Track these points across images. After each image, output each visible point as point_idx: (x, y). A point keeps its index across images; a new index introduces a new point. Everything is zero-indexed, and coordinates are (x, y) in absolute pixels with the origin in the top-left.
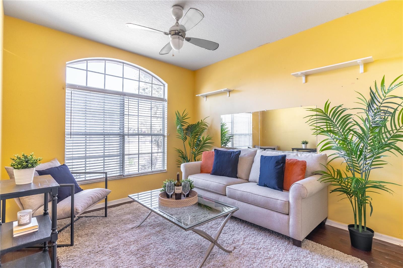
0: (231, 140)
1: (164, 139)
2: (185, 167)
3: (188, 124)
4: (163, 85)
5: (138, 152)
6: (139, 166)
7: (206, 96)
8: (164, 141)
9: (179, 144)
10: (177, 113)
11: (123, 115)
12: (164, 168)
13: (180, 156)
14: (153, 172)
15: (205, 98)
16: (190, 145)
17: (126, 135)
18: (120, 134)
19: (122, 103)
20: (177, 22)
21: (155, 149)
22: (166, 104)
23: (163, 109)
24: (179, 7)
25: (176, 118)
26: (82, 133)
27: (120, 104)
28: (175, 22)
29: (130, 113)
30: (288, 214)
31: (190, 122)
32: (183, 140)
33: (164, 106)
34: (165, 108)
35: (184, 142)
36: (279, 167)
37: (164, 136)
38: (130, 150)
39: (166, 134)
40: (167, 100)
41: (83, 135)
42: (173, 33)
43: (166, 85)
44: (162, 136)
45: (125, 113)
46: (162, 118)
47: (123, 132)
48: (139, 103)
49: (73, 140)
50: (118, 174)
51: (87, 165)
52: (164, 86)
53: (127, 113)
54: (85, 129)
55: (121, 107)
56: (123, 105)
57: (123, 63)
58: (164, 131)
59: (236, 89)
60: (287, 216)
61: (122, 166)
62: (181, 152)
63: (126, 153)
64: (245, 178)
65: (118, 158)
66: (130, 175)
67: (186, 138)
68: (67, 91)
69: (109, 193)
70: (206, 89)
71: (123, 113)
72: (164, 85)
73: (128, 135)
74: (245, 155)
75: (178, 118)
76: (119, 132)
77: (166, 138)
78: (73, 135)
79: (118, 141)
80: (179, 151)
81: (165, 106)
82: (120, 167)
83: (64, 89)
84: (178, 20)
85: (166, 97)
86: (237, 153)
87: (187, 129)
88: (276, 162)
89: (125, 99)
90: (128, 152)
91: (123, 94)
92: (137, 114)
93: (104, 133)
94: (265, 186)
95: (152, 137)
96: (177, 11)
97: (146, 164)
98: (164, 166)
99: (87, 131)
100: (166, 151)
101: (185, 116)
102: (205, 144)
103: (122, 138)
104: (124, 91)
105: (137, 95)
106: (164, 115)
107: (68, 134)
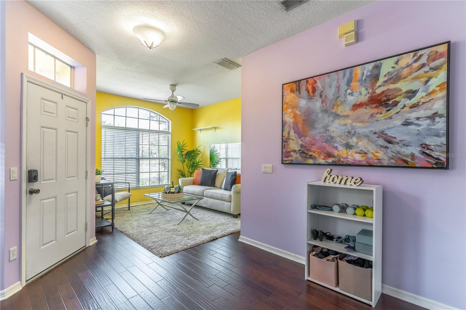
0: (220, 162)
1: (168, 162)
2: (182, 180)
3: (188, 151)
4: (167, 121)
5: (149, 171)
6: (150, 182)
7: (201, 130)
8: (168, 163)
9: (179, 165)
10: (178, 143)
11: (139, 145)
12: (168, 183)
13: (180, 174)
14: (160, 185)
15: (200, 131)
16: (187, 166)
17: (141, 159)
18: (137, 158)
19: (138, 136)
20: (173, 94)
21: (162, 169)
22: (170, 136)
23: (168, 139)
24: (174, 86)
25: (177, 146)
26: (111, 158)
27: (137, 137)
28: (172, 94)
29: (143, 144)
30: (231, 202)
31: (188, 149)
32: (182, 163)
33: (168, 138)
34: (169, 139)
35: (183, 164)
36: (232, 178)
37: (168, 159)
38: (144, 169)
39: (170, 158)
40: (171, 133)
41: (112, 159)
42: (170, 101)
43: (170, 122)
44: (167, 160)
45: (140, 143)
46: (167, 146)
47: (139, 156)
48: (150, 136)
49: (106, 162)
50: (135, 186)
51: (115, 179)
52: (169, 123)
53: (142, 143)
54: (113, 155)
55: (137, 139)
56: (138, 138)
57: (139, 108)
58: (168, 156)
59: (219, 127)
60: (230, 203)
61: (138, 180)
62: (181, 171)
63: (141, 171)
64: (219, 187)
65: (135, 174)
66: (143, 187)
67: (184, 161)
68: (102, 130)
69: (131, 195)
70: (201, 125)
71: (139, 143)
72: (169, 121)
73: (142, 159)
74: (221, 172)
75: (179, 146)
76: (135, 156)
77: (170, 161)
78: (107, 159)
79: (135, 163)
80: (179, 171)
81: (170, 137)
82: (136, 181)
83: (101, 129)
84: (173, 93)
85: (170, 131)
86: (216, 171)
87: (186, 154)
88: (232, 175)
89: (140, 134)
90: (142, 171)
91: (138, 130)
92: (148, 144)
93: (125, 158)
94: (226, 190)
95: (159, 160)
96: (172, 88)
97: (155, 181)
98: (168, 181)
99: (114, 156)
100: (170, 170)
101: (184, 145)
102: (198, 165)
103: (138, 161)
104: (139, 128)
105: (148, 130)
106: (168, 144)
107: (103, 159)
